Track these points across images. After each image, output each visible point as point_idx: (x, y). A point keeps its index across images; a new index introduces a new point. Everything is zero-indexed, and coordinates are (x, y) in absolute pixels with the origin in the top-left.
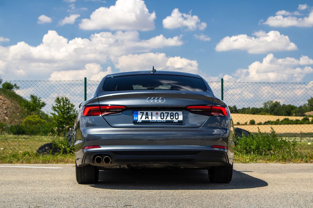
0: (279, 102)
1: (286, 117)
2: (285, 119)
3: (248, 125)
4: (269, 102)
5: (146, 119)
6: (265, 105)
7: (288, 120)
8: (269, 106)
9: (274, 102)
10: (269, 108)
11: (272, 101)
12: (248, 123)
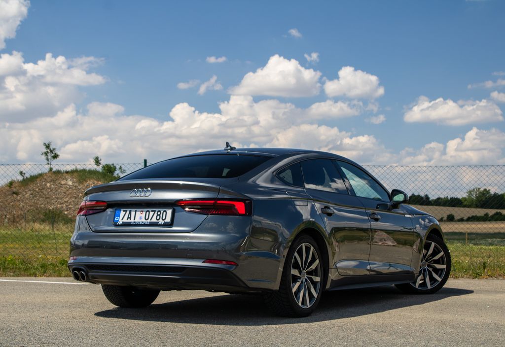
0: (489, 190)
1: (499, 211)
2: (497, 214)
3: (445, 221)
4: (475, 190)
5: (127, 219)
6: (469, 194)
7: (500, 214)
8: (474, 196)
9: (482, 189)
10: (475, 198)
11: (479, 189)
12: (445, 218)
